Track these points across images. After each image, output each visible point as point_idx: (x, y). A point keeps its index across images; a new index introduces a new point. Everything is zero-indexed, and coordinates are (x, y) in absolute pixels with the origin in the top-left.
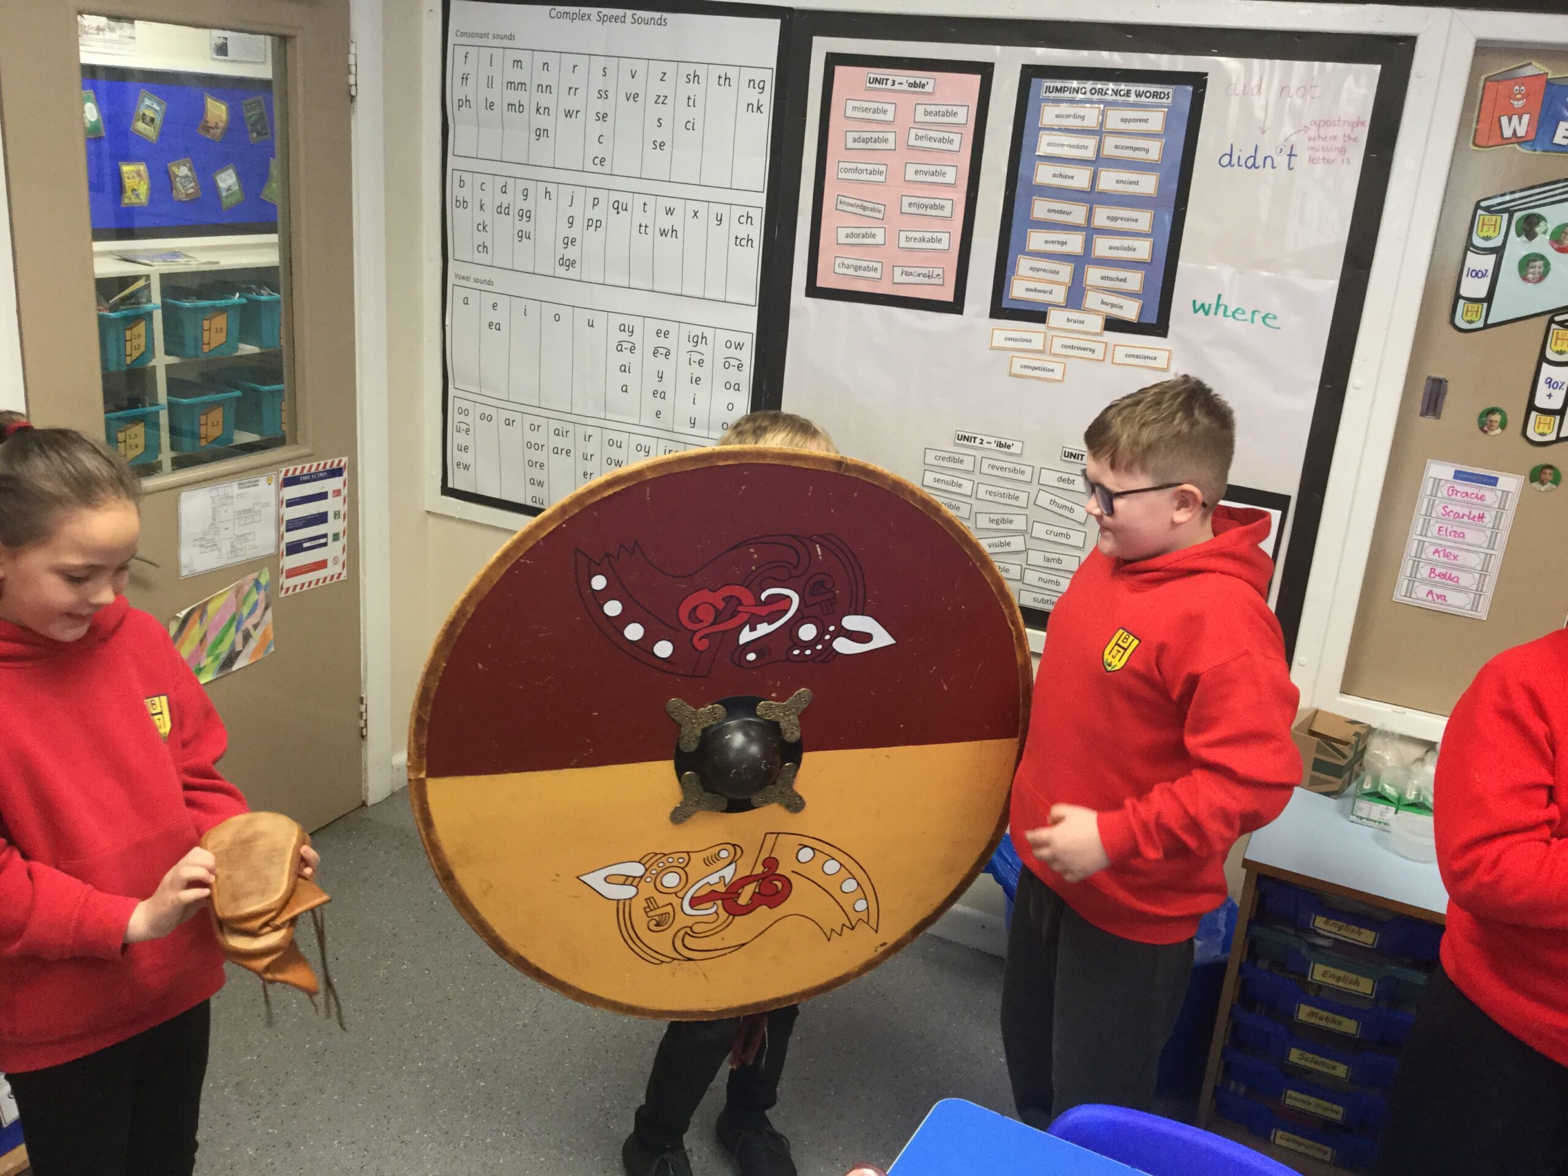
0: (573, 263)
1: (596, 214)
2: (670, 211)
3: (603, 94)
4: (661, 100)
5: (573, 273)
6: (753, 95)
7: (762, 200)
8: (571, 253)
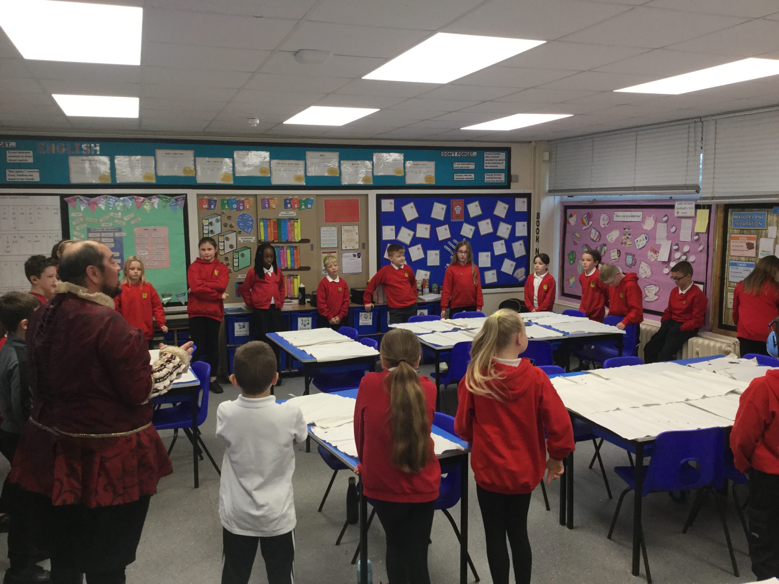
0: (9, 252)
1: (15, 239)
2: (37, 237)
3: (14, 214)
4: (31, 214)
5: (9, 254)
6: (55, 211)
7: (60, 232)
8: (8, 249)
